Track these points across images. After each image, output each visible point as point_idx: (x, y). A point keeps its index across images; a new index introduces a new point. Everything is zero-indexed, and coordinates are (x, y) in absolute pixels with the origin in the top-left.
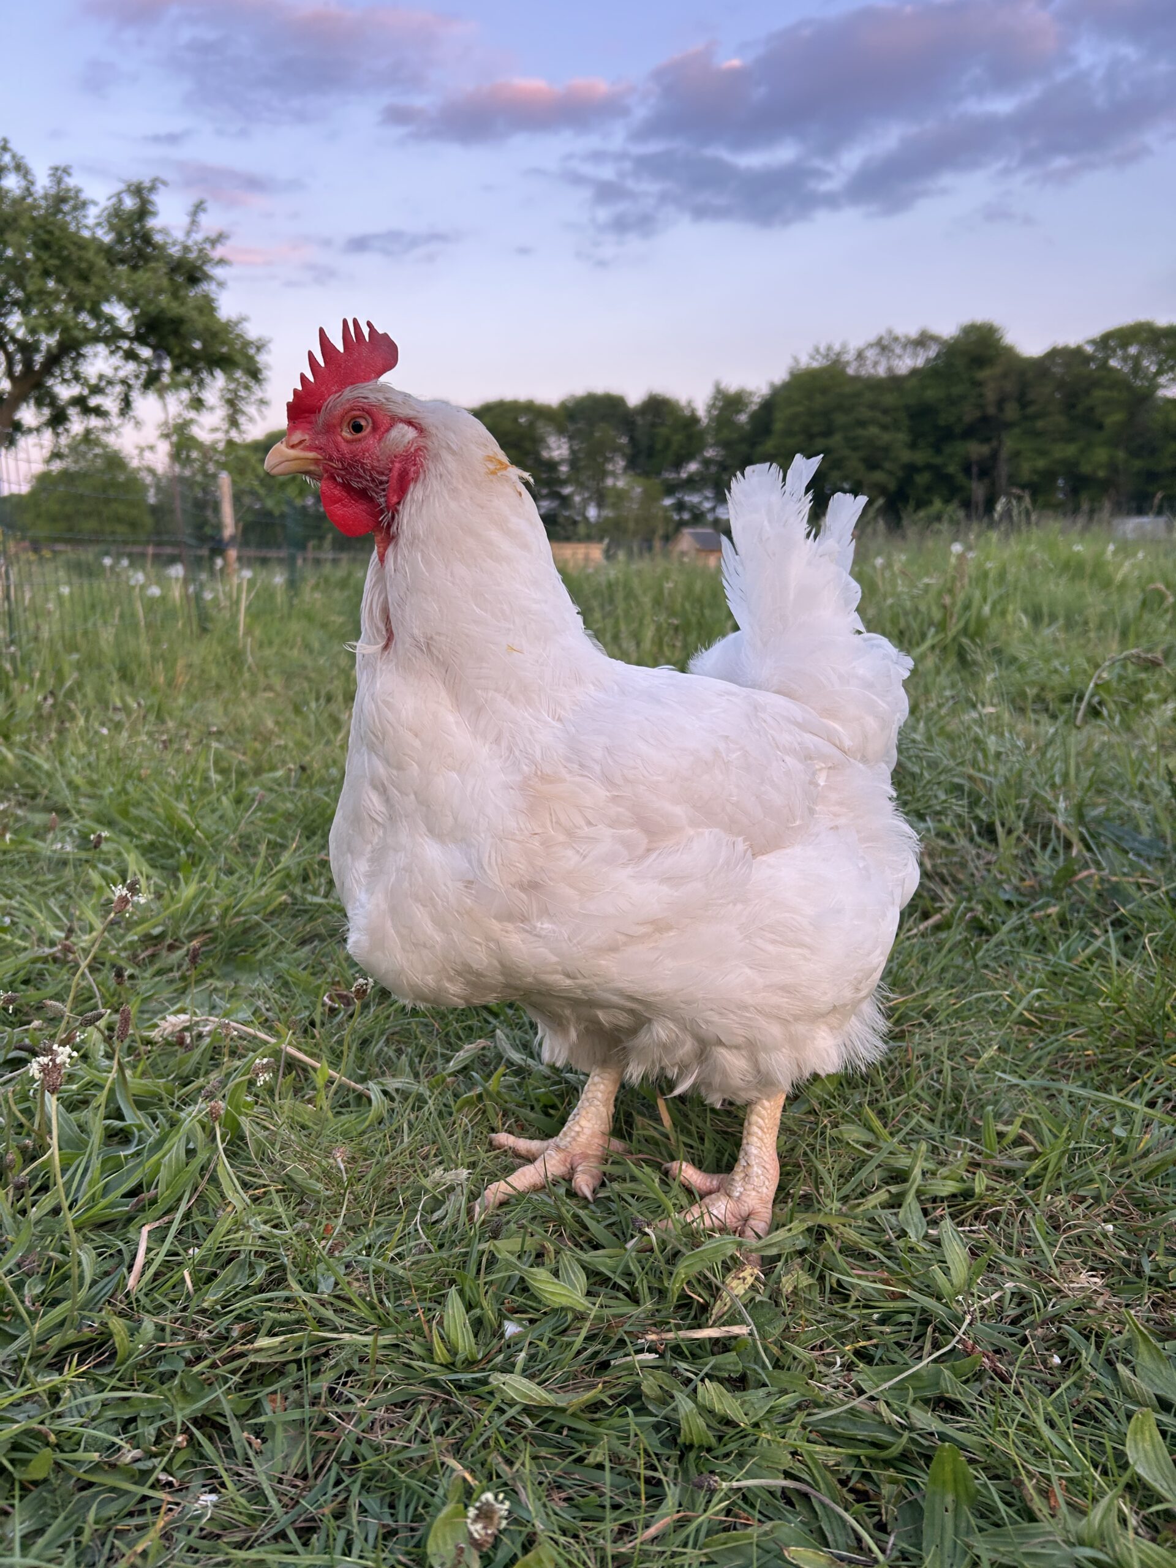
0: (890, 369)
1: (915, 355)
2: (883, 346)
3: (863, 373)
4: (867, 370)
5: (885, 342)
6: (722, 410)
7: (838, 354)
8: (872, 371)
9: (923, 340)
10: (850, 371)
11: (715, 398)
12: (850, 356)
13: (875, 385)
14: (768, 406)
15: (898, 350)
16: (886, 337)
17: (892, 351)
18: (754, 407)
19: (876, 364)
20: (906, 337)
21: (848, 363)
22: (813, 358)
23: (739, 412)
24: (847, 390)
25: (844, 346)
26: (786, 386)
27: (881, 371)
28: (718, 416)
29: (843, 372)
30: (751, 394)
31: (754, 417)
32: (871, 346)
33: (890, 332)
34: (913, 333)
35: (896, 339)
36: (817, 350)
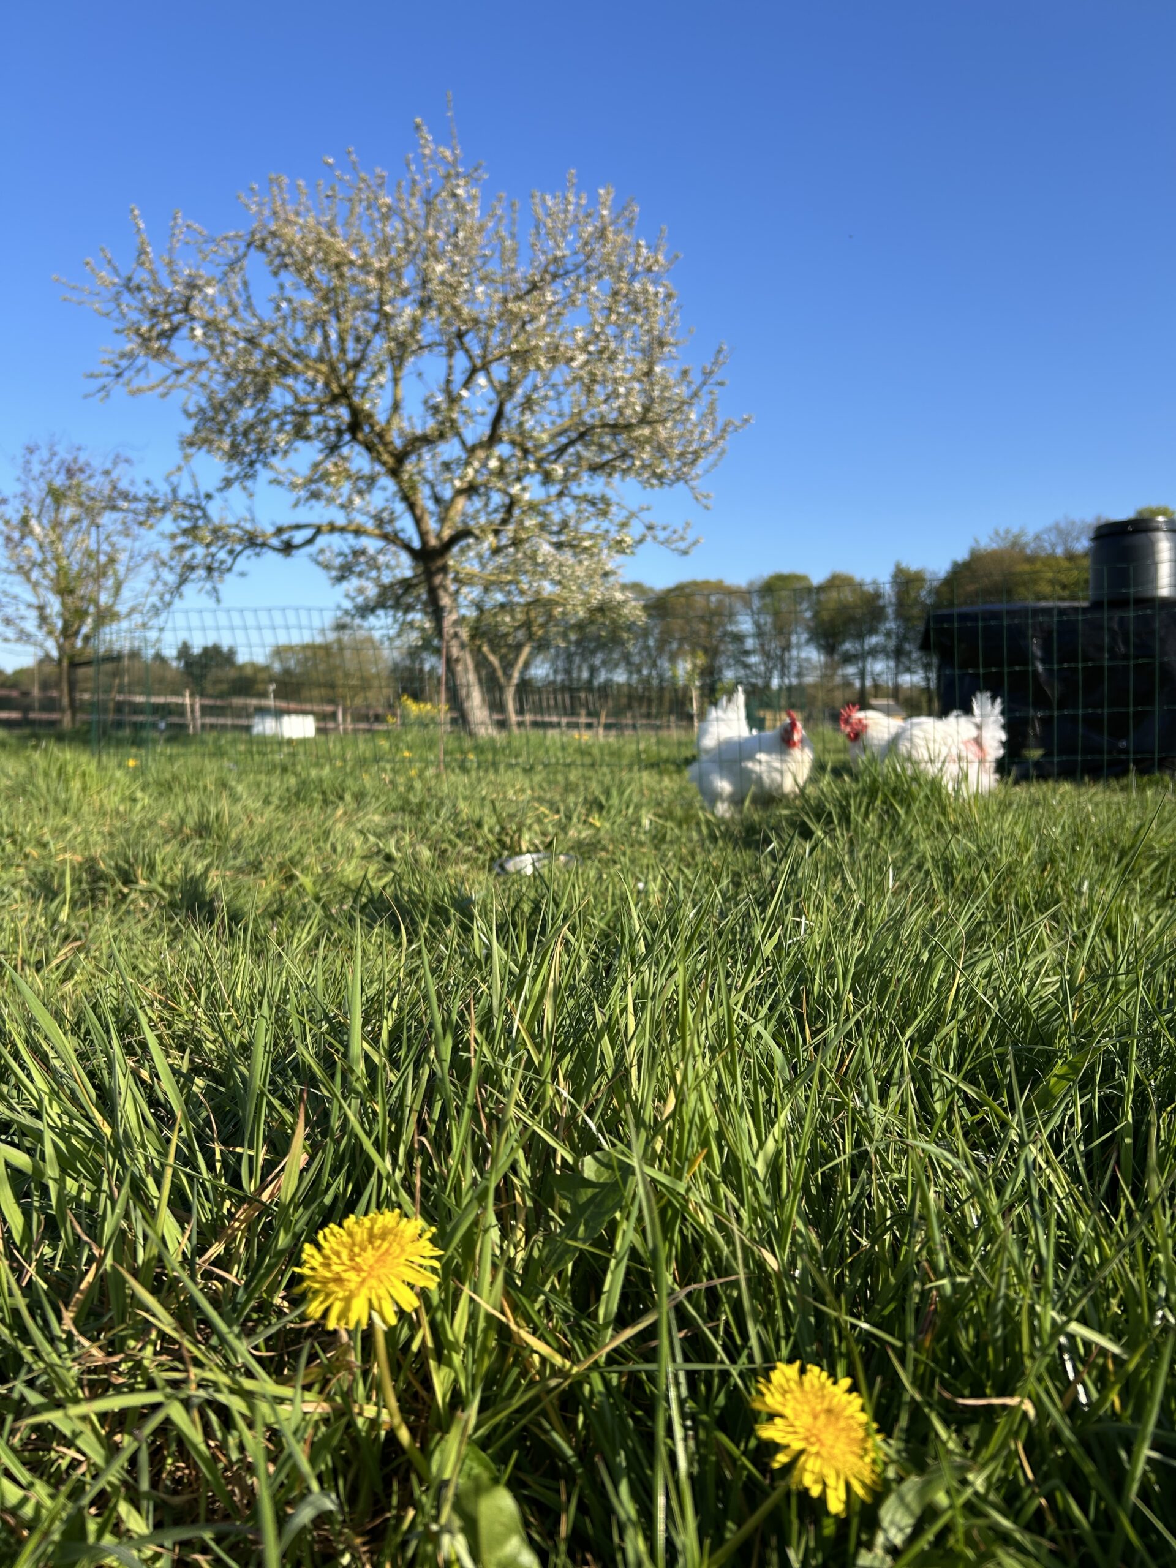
36: (997, 534)
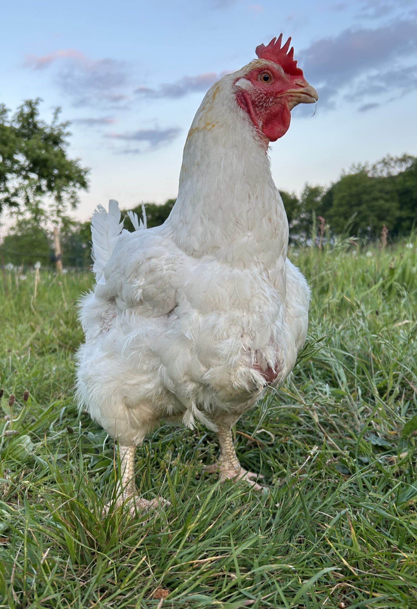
0: (389, 173)
1: (401, 166)
2: (385, 163)
3: (376, 176)
4: (378, 174)
5: (386, 161)
6: (309, 196)
7: (364, 168)
8: (380, 175)
9: (404, 159)
10: (370, 175)
11: (306, 190)
12: (369, 168)
13: (382, 181)
14: (330, 193)
15: (393, 164)
16: (387, 158)
17: (390, 165)
18: (324, 194)
19: (382, 171)
20: (396, 158)
21: (368, 171)
22: (351, 169)
23: (317, 196)
24: (368, 184)
25: (367, 163)
26: (339, 183)
27: (385, 174)
28: (307, 199)
29: (366, 175)
30: (322, 188)
31: (324, 198)
32: (380, 163)
33: (388, 156)
34: (400, 156)
35: (392, 159)
